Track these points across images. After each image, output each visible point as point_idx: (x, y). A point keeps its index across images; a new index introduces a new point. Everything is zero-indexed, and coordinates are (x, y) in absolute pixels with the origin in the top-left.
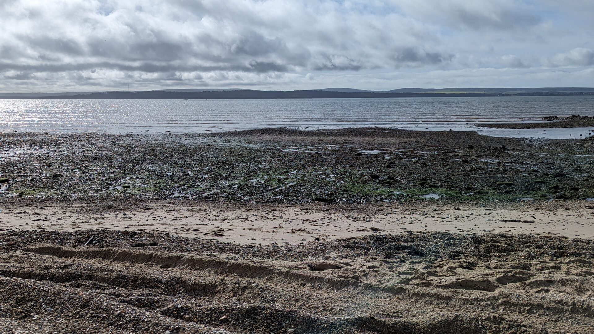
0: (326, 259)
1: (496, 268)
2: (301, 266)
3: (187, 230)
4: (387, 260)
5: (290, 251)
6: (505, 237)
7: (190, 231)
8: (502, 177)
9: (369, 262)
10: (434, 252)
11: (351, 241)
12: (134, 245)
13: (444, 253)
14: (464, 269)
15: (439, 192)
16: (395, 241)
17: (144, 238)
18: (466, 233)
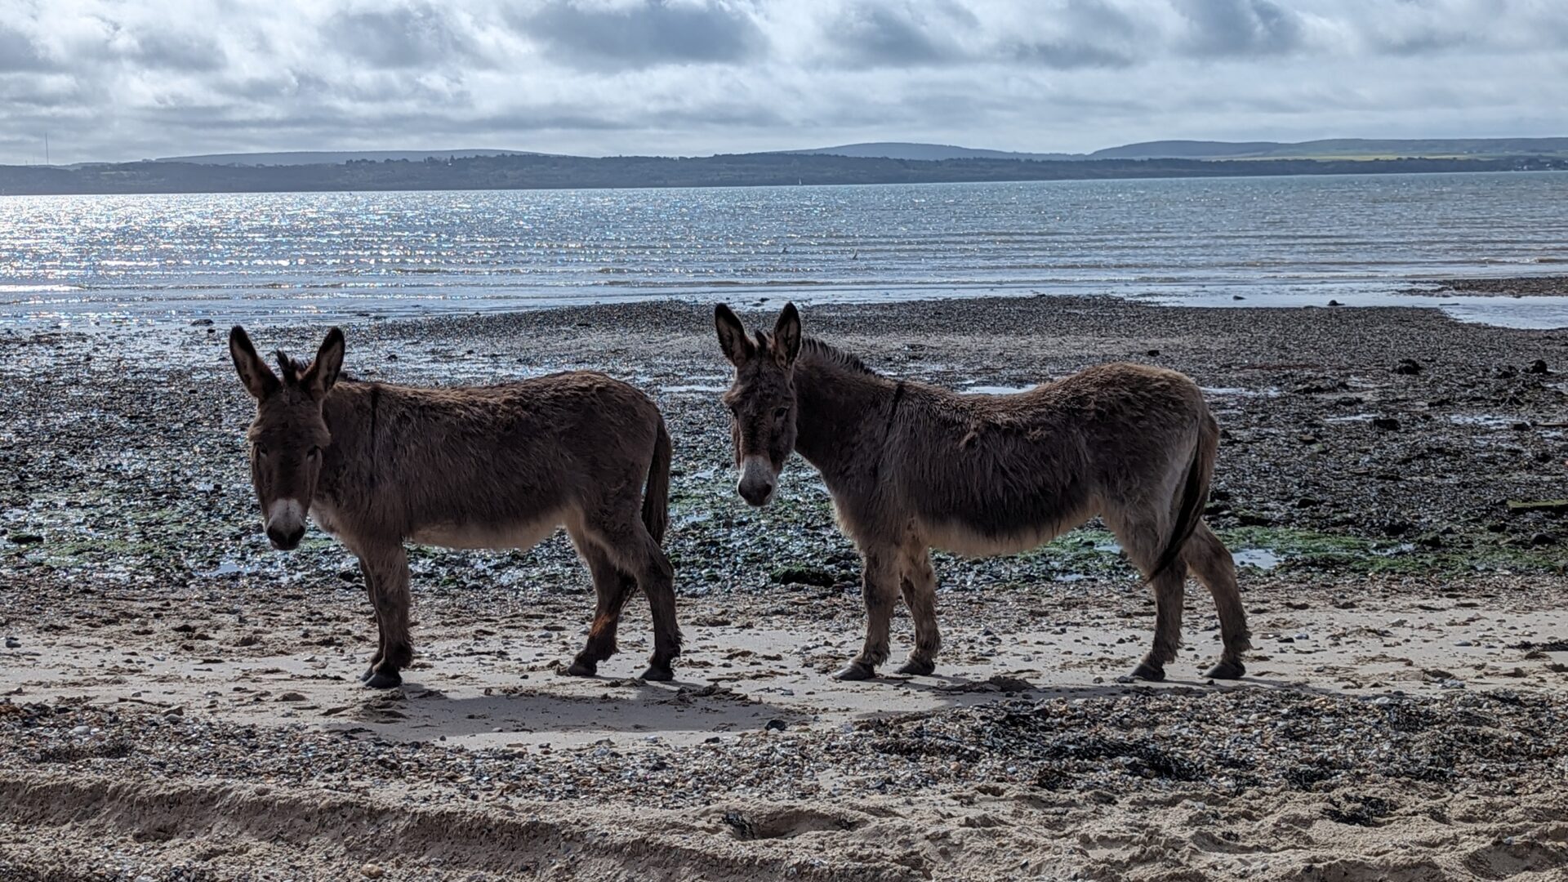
0: (803, 796)
1: (1468, 819)
2: (698, 824)
3: (258, 700)
4: (1043, 793)
5: (661, 766)
6: (1514, 701)
7: (269, 702)
8: (1531, 484)
9: (971, 802)
10: (1233, 763)
11: (908, 727)
12: (37, 755)
13: (1270, 768)
14: (1342, 825)
15: (1276, 543)
16: (1080, 725)
17: (78, 729)
18: (1367, 691)
